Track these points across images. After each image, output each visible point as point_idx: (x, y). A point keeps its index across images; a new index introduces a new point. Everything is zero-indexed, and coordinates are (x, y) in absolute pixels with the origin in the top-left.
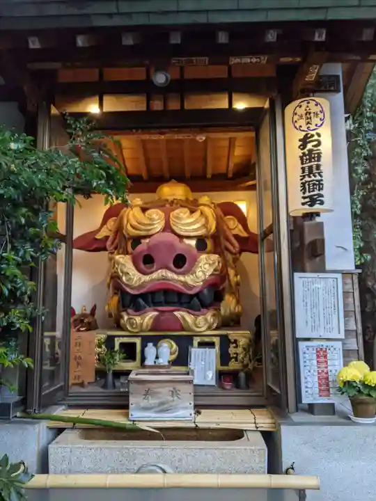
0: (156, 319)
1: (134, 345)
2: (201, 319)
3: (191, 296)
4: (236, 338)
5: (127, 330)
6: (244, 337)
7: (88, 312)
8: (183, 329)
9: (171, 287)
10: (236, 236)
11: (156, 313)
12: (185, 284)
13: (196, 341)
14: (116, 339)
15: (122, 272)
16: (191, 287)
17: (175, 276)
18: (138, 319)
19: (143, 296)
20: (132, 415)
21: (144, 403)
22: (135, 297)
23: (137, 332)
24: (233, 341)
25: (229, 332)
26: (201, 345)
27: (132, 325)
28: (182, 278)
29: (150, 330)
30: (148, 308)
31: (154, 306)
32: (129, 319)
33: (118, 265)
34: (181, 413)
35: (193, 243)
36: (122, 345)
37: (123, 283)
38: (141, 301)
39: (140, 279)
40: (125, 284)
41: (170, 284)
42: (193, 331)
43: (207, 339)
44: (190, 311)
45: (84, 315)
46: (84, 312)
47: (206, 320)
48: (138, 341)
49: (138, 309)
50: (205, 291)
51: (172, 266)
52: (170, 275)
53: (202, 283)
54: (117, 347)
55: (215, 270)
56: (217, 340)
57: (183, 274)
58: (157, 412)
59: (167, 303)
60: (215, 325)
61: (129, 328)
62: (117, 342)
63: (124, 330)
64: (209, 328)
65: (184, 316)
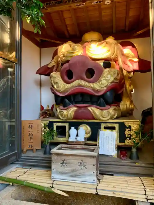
0: (76, 112)
1: (65, 127)
2: (105, 112)
3: (99, 97)
4: (129, 124)
5: (60, 119)
6: (136, 124)
8: (94, 119)
9: (85, 91)
11: (76, 108)
12: (94, 89)
13: (103, 126)
14: (54, 124)
15: (54, 82)
16: (98, 91)
17: (87, 84)
18: (65, 112)
19: (68, 97)
20: (53, 177)
21: (61, 169)
22: (63, 98)
23: (65, 120)
24: (127, 126)
25: (125, 121)
26: (106, 128)
27: (62, 115)
28: (91, 85)
29: (73, 119)
30: (71, 105)
31: (75, 104)
32: (60, 112)
33: (52, 78)
35: (101, 64)
36: (57, 127)
37: (55, 89)
38: (67, 101)
39: (65, 86)
40: (56, 90)
41: (83, 89)
42: (99, 119)
43: (110, 125)
44: (98, 107)
45: (48, 110)
47: (109, 113)
48: (67, 125)
49: (65, 106)
50: (108, 93)
51: (85, 77)
52: (83, 83)
53: (105, 88)
54: (55, 128)
55: (115, 79)
56: (117, 126)
57: (92, 82)
58: (71, 176)
59: (83, 102)
60: (116, 116)
61: (60, 117)
63: (58, 119)
64: (111, 118)
65: (94, 110)
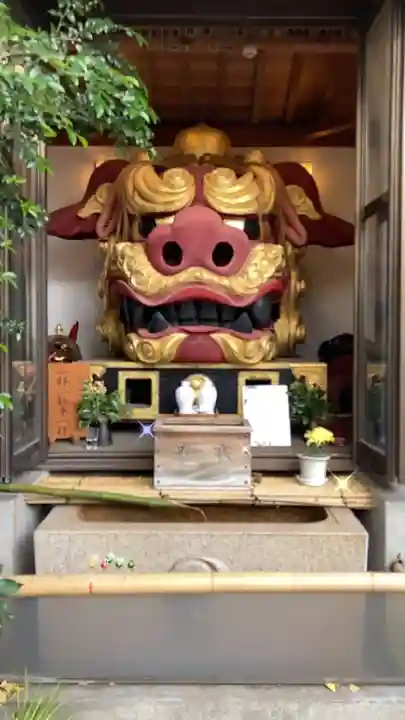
0: (183, 345)
1: (148, 382)
2: (251, 345)
3: (239, 311)
4: (303, 374)
5: (138, 360)
6: (314, 373)
7: (66, 332)
8: (224, 360)
9: (207, 296)
10: (302, 218)
11: (183, 336)
12: (230, 291)
13: (242, 378)
14: (120, 373)
15: (130, 270)
16: (239, 297)
17: (216, 278)
18: (155, 344)
19: (163, 308)
20: (158, 482)
21: (176, 465)
22: (149, 311)
23: (153, 364)
24: (298, 377)
25: (292, 365)
26: (250, 383)
27: (145, 353)
28: (225, 282)
29: (173, 362)
30: (170, 328)
31: (180, 325)
32: (141, 344)
33: (123, 258)
34: (233, 480)
35: (240, 225)
36: (129, 382)
37: (132, 286)
38: (160, 316)
39: (160, 282)
40: (136, 290)
41: (204, 290)
42: (237, 362)
43: (259, 376)
44: (237, 333)
45: (61, 338)
46: (60, 333)
47: (260, 346)
48: (154, 377)
49: (155, 329)
50: (260, 303)
51: (210, 262)
52: (206, 275)
53: (256, 290)
54: (122, 385)
55: (277, 271)
56: (274, 377)
57: (226, 275)
58: (198, 478)
59: (200, 321)
60: (271, 355)
61: (141, 358)
62: (122, 378)
63: (132, 361)
64: (264, 360)
65: (227, 340)
